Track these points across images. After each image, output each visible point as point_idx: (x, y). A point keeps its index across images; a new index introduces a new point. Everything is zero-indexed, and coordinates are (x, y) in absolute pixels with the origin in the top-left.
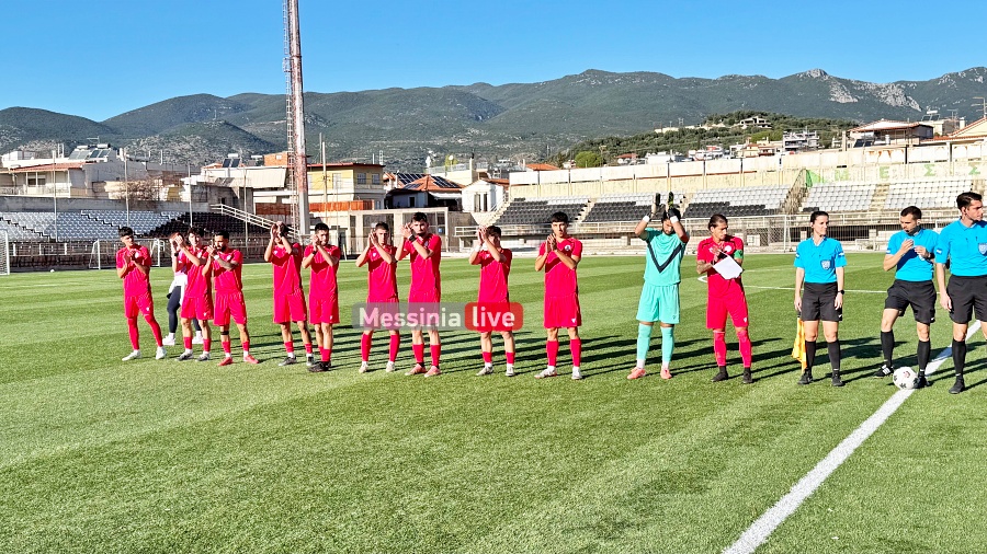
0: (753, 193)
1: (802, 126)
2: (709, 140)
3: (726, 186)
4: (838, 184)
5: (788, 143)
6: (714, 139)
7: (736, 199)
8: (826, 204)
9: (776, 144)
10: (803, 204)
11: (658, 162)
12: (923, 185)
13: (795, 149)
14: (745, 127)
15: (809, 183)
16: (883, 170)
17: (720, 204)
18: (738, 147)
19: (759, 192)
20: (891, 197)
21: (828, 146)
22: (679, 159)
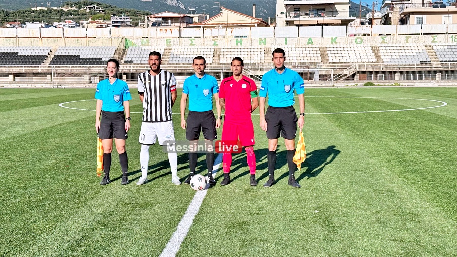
0: (95, 50)
1: (122, 13)
2: (67, 17)
3: (78, 45)
4: (143, 47)
5: (114, 22)
6: (70, 16)
7: (84, 53)
8: (137, 59)
9: (107, 22)
10: (124, 58)
11: (33, 28)
12: (189, 50)
13: (118, 26)
14: (88, 10)
15: (127, 46)
16: (168, 41)
17: (74, 56)
18: (85, 23)
19: (98, 50)
20: (172, 56)
21: (136, 25)
22: (47, 27)
